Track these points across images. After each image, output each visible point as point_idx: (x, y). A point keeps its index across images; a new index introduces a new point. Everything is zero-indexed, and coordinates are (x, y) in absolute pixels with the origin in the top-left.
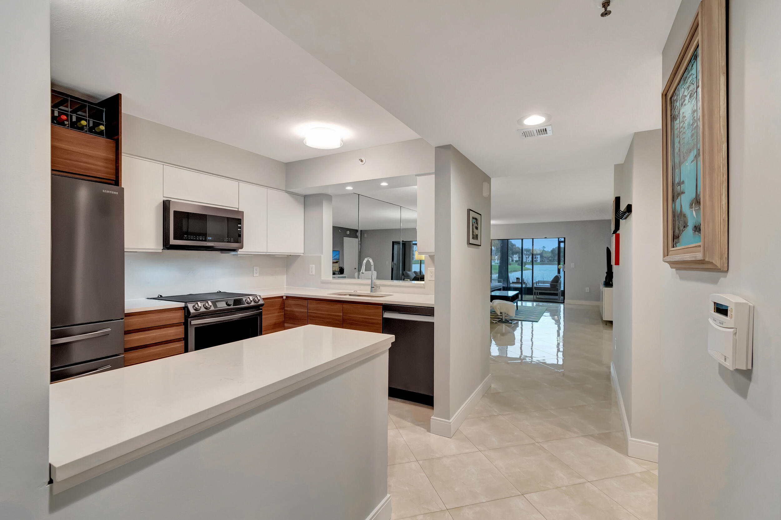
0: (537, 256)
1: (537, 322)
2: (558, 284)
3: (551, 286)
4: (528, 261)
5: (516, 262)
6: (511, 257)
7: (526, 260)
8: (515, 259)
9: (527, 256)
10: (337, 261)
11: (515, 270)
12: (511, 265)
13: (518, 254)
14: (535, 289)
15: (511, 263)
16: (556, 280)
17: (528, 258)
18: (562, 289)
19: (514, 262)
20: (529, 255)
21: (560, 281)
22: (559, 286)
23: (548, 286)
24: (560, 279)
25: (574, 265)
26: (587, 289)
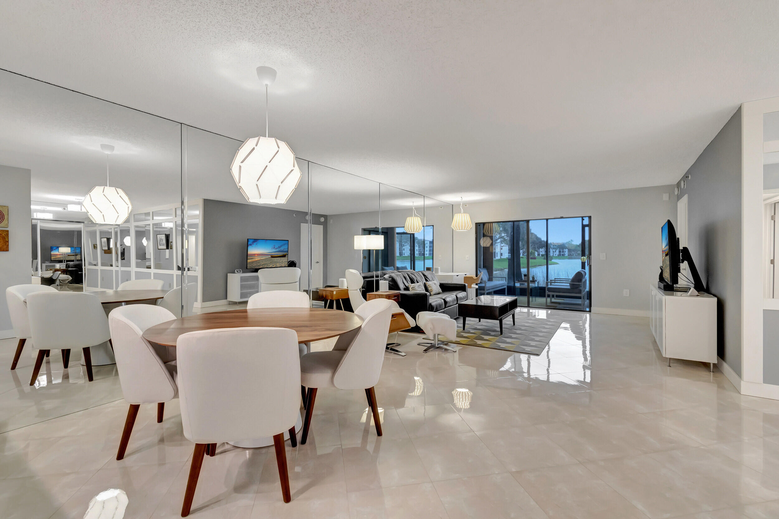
0: (564, 250)
1: (538, 355)
2: (582, 284)
3: (570, 287)
4: (556, 255)
6: (537, 251)
7: (553, 254)
8: (541, 253)
9: (554, 250)
10: (285, 253)
11: (540, 264)
12: (537, 259)
13: (544, 248)
14: (548, 290)
15: (537, 257)
16: (579, 277)
17: (555, 252)
18: (587, 289)
19: (541, 256)
20: (556, 249)
21: (583, 280)
22: (583, 286)
23: (567, 286)
24: (584, 278)
25: (605, 255)
26: (626, 292)
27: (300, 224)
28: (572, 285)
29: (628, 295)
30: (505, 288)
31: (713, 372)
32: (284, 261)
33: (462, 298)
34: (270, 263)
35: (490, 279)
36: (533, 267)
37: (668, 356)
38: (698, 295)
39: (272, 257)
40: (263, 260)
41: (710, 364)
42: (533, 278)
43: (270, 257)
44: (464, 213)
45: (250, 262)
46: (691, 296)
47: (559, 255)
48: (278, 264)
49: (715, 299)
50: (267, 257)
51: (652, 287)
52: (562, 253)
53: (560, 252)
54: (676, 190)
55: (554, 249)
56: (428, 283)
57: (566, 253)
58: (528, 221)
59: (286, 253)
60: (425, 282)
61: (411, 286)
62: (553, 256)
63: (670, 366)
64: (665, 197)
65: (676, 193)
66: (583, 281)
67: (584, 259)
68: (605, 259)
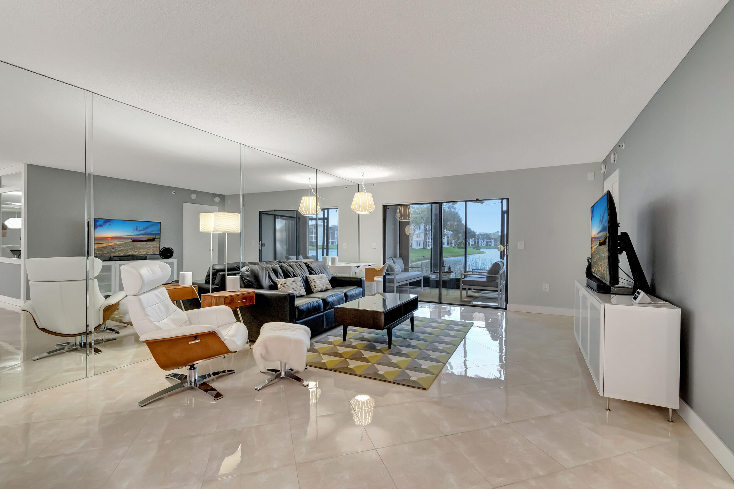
0: (491, 240)
1: (425, 389)
2: (498, 276)
3: (487, 279)
5: (472, 246)
7: (482, 244)
8: (471, 243)
14: (463, 283)
16: (495, 268)
17: (484, 242)
19: (470, 245)
20: (484, 239)
22: (499, 278)
23: (483, 278)
24: (502, 269)
25: (523, 244)
26: (545, 287)
27: (183, 204)
28: (488, 277)
29: (548, 291)
30: (421, 280)
31: (672, 422)
32: (151, 246)
33: (353, 295)
34: (130, 249)
35: (406, 270)
36: (470, 254)
37: (607, 395)
38: (650, 303)
39: (134, 241)
40: (121, 245)
41: (668, 409)
42: (450, 268)
43: (131, 241)
44: (367, 191)
45: (100, 247)
46: (641, 304)
47: (487, 245)
48: (143, 249)
49: (677, 312)
50: (127, 241)
51: (577, 284)
52: (489, 243)
53: (487, 242)
54: (603, 166)
55: (482, 239)
56: (311, 278)
57: (493, 244)
58: (440, 204)
59: (155, 236)
60: (308, 275)
61: (281, 281)
62: (481, 246)
63: (609, 410)
64: (590, 177)
65: (603, 171)
66: (501, 273)
67: (501, 248)
68: (523, 248)
